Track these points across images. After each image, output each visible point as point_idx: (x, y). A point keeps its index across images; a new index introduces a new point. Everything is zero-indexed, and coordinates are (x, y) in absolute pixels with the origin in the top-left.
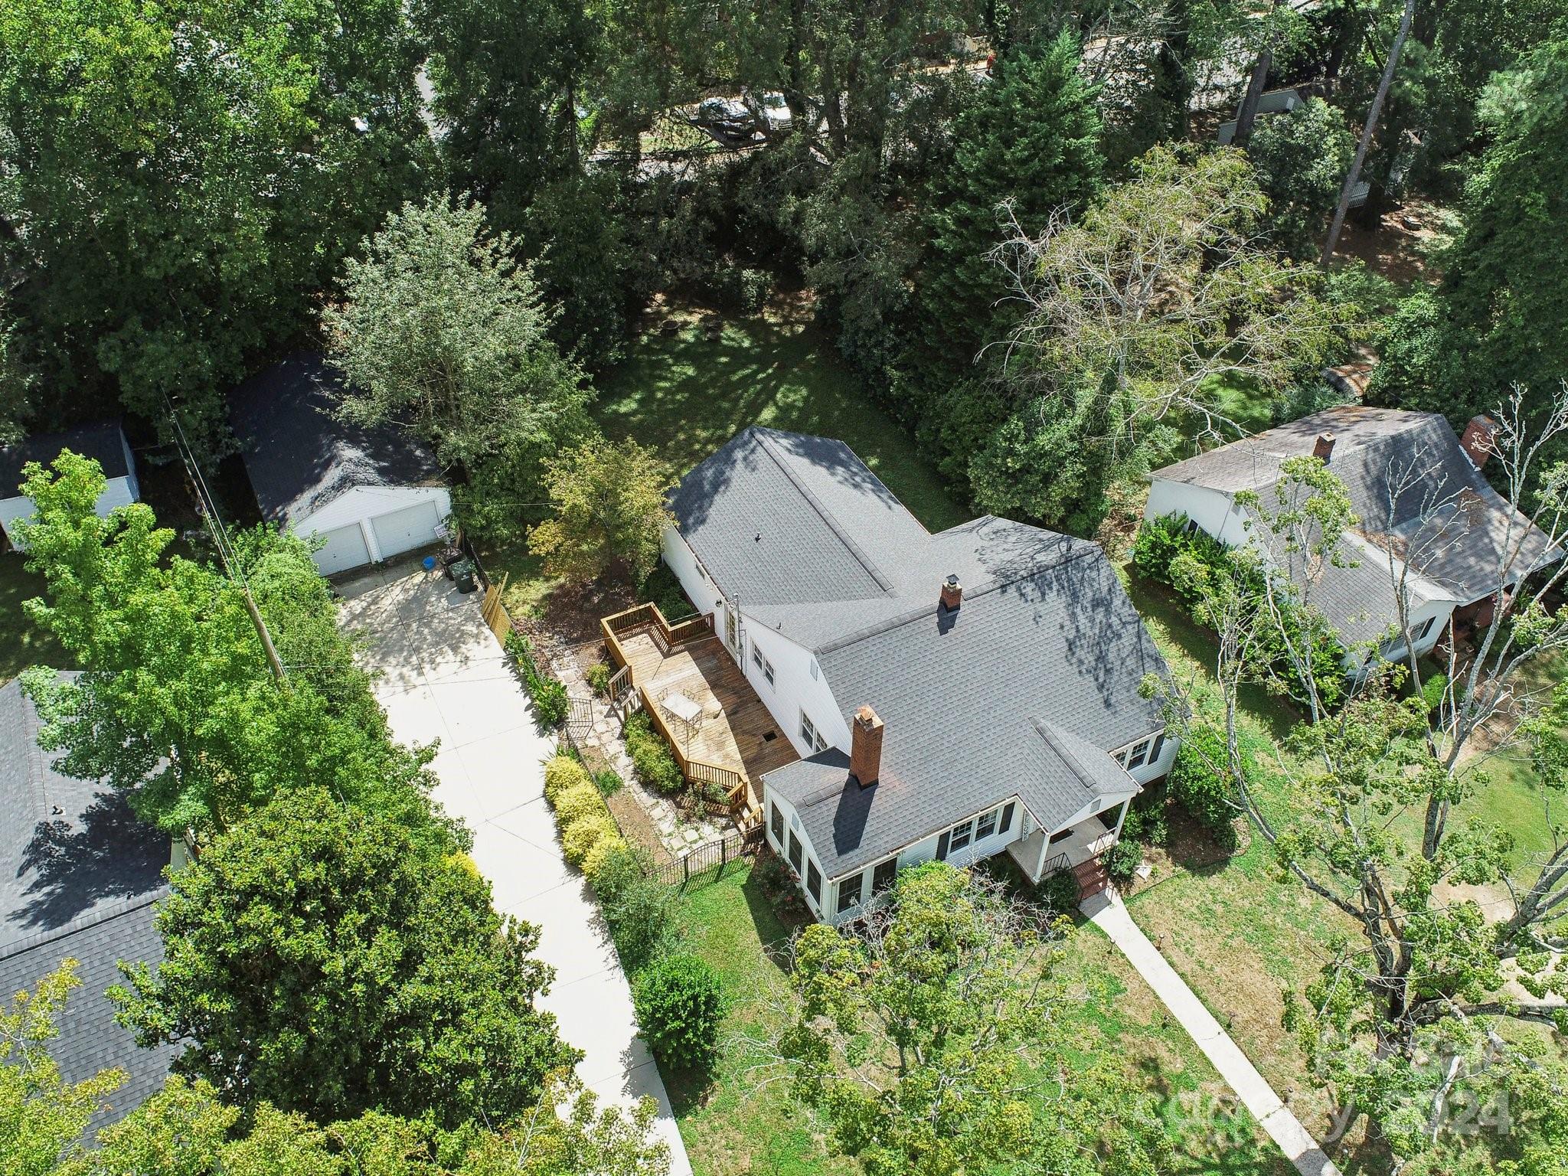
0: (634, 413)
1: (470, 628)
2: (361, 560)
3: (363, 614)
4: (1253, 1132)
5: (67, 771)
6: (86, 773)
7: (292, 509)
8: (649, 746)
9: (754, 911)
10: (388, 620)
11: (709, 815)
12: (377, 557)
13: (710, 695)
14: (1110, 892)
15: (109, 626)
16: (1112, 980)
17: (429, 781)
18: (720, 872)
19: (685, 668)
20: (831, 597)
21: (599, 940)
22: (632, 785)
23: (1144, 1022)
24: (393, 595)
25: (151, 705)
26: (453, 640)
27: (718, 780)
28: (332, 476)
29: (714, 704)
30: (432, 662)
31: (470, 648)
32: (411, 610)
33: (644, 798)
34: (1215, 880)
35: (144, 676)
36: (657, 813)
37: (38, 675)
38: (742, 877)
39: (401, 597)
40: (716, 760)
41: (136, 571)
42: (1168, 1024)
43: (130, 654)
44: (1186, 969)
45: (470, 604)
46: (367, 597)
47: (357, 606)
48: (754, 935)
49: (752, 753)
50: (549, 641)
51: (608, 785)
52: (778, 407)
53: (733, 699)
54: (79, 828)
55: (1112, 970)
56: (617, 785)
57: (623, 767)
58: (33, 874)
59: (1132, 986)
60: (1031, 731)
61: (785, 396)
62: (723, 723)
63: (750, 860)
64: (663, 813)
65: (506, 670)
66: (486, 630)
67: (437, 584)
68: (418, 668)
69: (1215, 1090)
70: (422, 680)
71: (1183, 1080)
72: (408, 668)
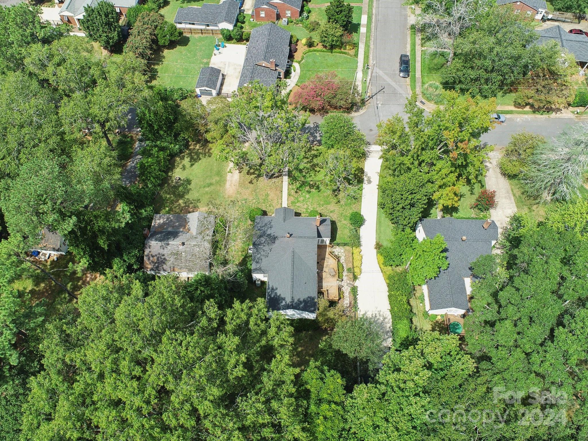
4: (289, 181)
18: (338, 245)
22: (345, 269)
23: (292, 197)
36: (343, 261)
38: (335, 242)
42: (289, 195)
49: (323, 261)
51: (350, 270)
55: (291, 203)
59: (290, 201)
60: (286, 222)
68: (376, 316)
69: (290, 187)
70: (376, 312)
71: (293, 189)
72: (378, 317)
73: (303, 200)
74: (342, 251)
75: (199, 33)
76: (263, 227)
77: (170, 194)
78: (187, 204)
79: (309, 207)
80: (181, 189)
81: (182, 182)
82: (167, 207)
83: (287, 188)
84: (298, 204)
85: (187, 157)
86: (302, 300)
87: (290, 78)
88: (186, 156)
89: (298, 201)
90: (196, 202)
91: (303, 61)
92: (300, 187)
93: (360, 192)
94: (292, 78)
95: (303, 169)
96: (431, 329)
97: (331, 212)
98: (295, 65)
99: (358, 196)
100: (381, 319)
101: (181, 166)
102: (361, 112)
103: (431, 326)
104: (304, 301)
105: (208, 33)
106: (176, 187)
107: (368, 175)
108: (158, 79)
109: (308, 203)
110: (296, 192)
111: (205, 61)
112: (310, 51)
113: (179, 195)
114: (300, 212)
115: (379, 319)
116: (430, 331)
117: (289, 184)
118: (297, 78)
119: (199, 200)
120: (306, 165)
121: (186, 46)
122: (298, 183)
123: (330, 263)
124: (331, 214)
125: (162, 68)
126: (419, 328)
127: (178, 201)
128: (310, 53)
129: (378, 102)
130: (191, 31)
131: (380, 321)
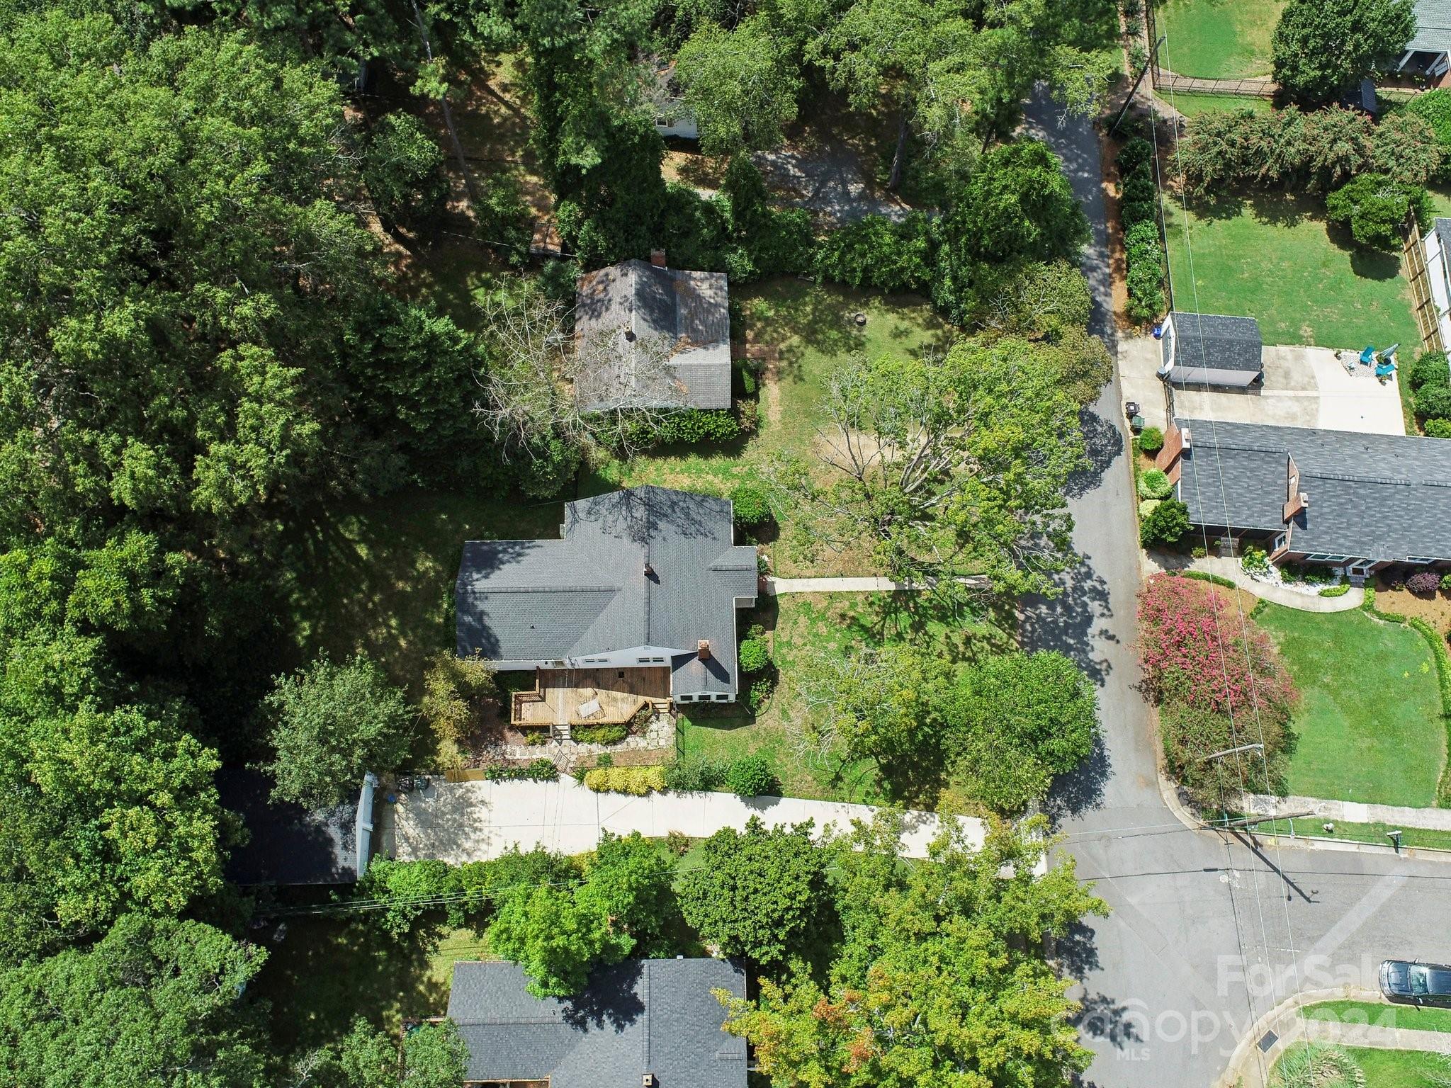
0: (314, 628)
1: (459, 792)
3: (414, 847)
4: (881, 595)
7: (341, 863)
8: (599, 734)
9: (707, 726)
10: (428, 836)
11: (648, 723)
12: (371, 827)
13: (581, 690)
14: (770, 579)
16: (804, 604)
18: (680, 731)
19: (557, 695)
21: (689, 796)
22: (609, 750)
23: (826, 604)
24: (407, 826)
26: (463, 805)
28: (334, 832)
29: (587, 692)
30: (475, 821)
31: (475, 797)
32: (426, 820)
33: (621, 747)
34: (782, 534)
36: (632, 745)
38: (687, 723)
39: (412, 823)
42: (831, 596)
44: (813, 574)
45: (439, 786)
47: (405, 850)
48: (718, 731)
49: (627, 689)
50: (490, 754)
51: (606, 762)
52: (359, 542)
53: (589, 681)
54: (568, 1004)
55: (801, 601)
56: (608, 757)
57: (598, 750)
59: (810, 598)
60: (712, 573)
61: (351, 532)
62: (600, 692)
63: (680, 715)
64: (634, 742)
65: (502, 783)
66: (468, 784)
67: (411, 799)
68: (475, 830)
69: (861, 598)
70: (486, 831)
71: (853, 606)
72: (472, 835)
73: (816, 635)
74: (662, 743)
75: (1420, 298)
76: (687, 515)
77: (813, 313)
78: (786, 355)
79: (795, 651)
80: (834, 334)
81: (855, 332)
82: (777, 311)
83: (854, 589)
84: (803, 620)
85: (936, 336)
86: (487, 621)
87: (1286, 581)
88: (939, 332)
89: (813, 621)
90: (796, 372)
91: (1376, 620)
92: (863, 627)
93: (856, 798)
94: (1288, 586)
95: (926, 633)
96: (434, 980)
97: (784, 712)
98: (1353, 598)
99: (845, 793)
100: (468, 845)
101: (905, 325)
102: (1184, 815)
103: (441, 980)
104: (485, 628)
105: (1426, 323)
106: (837, 323)
107: (922, 826)
108: (1203, 222)
109: (808, 647)
110: (843, 616)
111: (1306, 331)
112: (1430, 640)
113: (815, 332)
114: (779, 626)
115: (468, 837)
116: (429, 979)
117: (871, 594)
118: (1297, 603)
119: (799, 378)
120: (942, 639)
121: (1356, 273)
122: (876, 619)
123: (621, 706)
124: (775, 712)
125: (1248, 227)
126: (438, 943)
127: (796, 333)
128: (1423, 643)
129: (1237, 874)
130: (1420, 274)
131: (462, 840)
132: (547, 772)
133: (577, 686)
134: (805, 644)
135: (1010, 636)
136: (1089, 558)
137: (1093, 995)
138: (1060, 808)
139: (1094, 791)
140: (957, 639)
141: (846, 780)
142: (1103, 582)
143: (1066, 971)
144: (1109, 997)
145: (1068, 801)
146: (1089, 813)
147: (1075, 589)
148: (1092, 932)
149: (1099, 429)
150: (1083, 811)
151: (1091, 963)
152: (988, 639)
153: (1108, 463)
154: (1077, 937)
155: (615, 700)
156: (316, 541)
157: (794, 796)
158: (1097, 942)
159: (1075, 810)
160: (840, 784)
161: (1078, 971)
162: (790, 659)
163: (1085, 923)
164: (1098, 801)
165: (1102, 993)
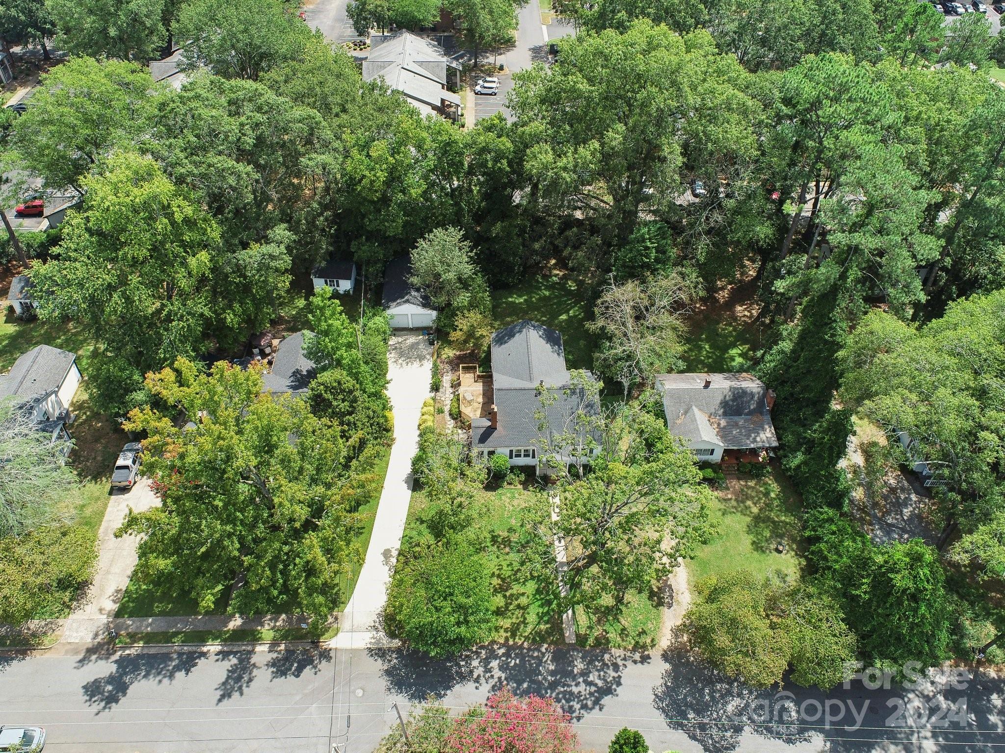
1: (428, 357)
2: (406, 326)
3: (401, 343)
5: (305, 356)
6: (309, 358)
8: (455, 405)
10: (406, 347)
11: (461, 428)
12: (411, 326)
13: (481, 397)
15: (324, 326)
17: (386, 389)
19: (479, 387)
20: (517, 378)
22: (447, 414)
24: (412, 339)
25: (326, 347)
26: (421, 358)
27: (466, 419)
29: (480, 399)
30: (412, 363)
31: (425, 362)
32: (413, 346)
33: (448, 418)
35: (327, 340)
36: (449, 423)
37: (306, 332)
39: (413, 341)
40: (471, 415)
41: (333, 314)
43: (326, 333)
45: (431, 349)
46: (404, 338)
47: (400, 339)
50: (448, 367)
51: (440, 412)
53: (486, 400)
54: (305, 373)
56: (443, 412)
57: (447, 409)
58: (292, 379)
62: (481, 406)
64: (451, 423)
66: (431, 360)
67: (425, 341)
68: (407, 364)
70: (406, 368)
72: (404, 362)
77: (780, 521)
79: (508, 500)
80: (767, 534)
81: (772, 546)
82: (775, 499)
93: (408, 532)
99: (413, 525)
100: (399, 362)
106: (777, 536)
107: (386, 567)
113: (764, 522)
127: (761, 511)
131: (402, 359)
132: (436, 388)
133: (484, 395)
134: (513, 506)
135: (527, 638)
136: (601, 709)
137: (255, 672)
138: (390, 661)
139: (400, 688)
140: (523, 601)
141: (420, 527)
142: (579, 719)
143: (275, 655)
144: (252, 684)
145: (394, 667)
146: (384, 682)
147: (571, 693)
148: (298, 676)
149: (728, 734)
150: (386, 678)
151: (277, 673)
152: (524, 622)
153: (693, 737)
154: (296, 665)
155: (475, 411)
156: (566, 301)
157: (412, 498)
158: (291, 678)
159: (388, 672)
160: (418, 523)
161: (273, 664)
162: (503, 497)
163: (305, 670)
164: (393, 690)
165: (255, 679)
